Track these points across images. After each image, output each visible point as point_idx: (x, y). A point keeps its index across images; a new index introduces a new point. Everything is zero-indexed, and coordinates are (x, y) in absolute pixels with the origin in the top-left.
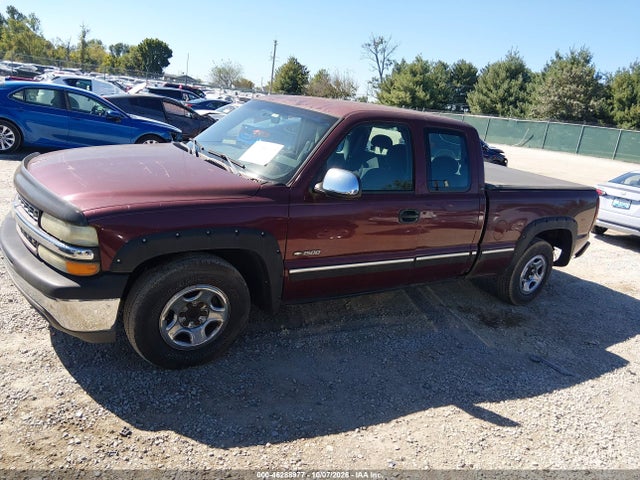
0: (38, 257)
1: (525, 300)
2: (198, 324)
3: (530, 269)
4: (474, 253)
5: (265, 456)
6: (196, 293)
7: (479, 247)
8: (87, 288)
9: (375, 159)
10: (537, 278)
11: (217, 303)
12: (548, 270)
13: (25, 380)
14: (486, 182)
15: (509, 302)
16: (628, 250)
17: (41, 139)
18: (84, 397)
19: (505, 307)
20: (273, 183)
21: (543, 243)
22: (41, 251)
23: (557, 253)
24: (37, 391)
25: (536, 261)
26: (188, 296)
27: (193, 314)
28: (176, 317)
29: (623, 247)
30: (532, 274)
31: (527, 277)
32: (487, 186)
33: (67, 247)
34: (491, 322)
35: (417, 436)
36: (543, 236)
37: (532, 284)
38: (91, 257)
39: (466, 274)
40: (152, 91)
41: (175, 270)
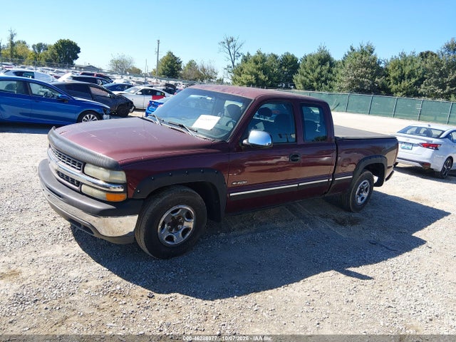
0: (81, 193)
1: (359, 208)
2: (178, 230)
3: (361, 189)
4: (331, 180)
5: (235, 303)
6: (177, 210)
7: (333, 176)
9: (262, 123)
10: (365, 195)
11: (189, 216)
12: (371, 189)
13: (76, 270)
14: (335, 135)
15: (351, 211)
16: (412, 176)
18: (116, 278)
19: (347, 214)
20: (219, 140)
21: (368, 172)
22: (84, 188)
23: (376, 179)
24: (87, 277)
25: (364, 183)
26: (173, 212)
27: (175, 224)
28: (166, 226)
30: (362, 192)
31: (359, 194)
32: (336, 138)
33: (107, 184)
34: (342, 223)
35: (317, 288)
36: (367, 168)
37: (363, 198)
38: (122, 190)
39: (325, 193)
41: (166, 196)
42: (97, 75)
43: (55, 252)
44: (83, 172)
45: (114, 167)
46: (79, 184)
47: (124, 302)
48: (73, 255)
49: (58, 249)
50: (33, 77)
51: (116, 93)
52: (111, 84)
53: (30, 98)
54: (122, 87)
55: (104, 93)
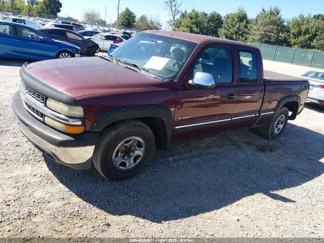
0: (44, 123)
1: (275, 137)
2: (130, 157)
3: (278, 122)
4: (257, 115)
5: (179, 227)
6: (130, 140)
7: (259, 111)
8: (78, 140)
10: (281, 126)
11: (139, 145)
12: (286, 121)
13: (41, 191)
14: (264, 78)
15: (268, 139)
17: (5, 53)
18: (76, 199)
19: (266, 141)
20: (167, 80)
21: (286, 108)
22: (47, 120)
23: (290, 113)
24: (49, 197)
25: (281, 118)
26: (126, 143)
27: (127, 152)
28: (120, 154)
29: (308, 108)
30: (279, 124)
31: (276, 126)
32: (264, 80)
33: (66, 118)
34: (262, 149)
36: (285, 106)
37: (279, 129)
38: (80, 123)
39: (252, 125)
40: (56, 26)
41: (122, 129)
42: (73, 24)
43: (25, 172)
44: (46, 105)
45: (72, 103)
46: (42, 115)
47: (80, 225)
48: (39, 175)
49: (28, 169)
50: (25, 24)
51: (86, 38)
52: (83, 31)
53: (19, 39)
54: (91, 33)
55: (76, 37)
